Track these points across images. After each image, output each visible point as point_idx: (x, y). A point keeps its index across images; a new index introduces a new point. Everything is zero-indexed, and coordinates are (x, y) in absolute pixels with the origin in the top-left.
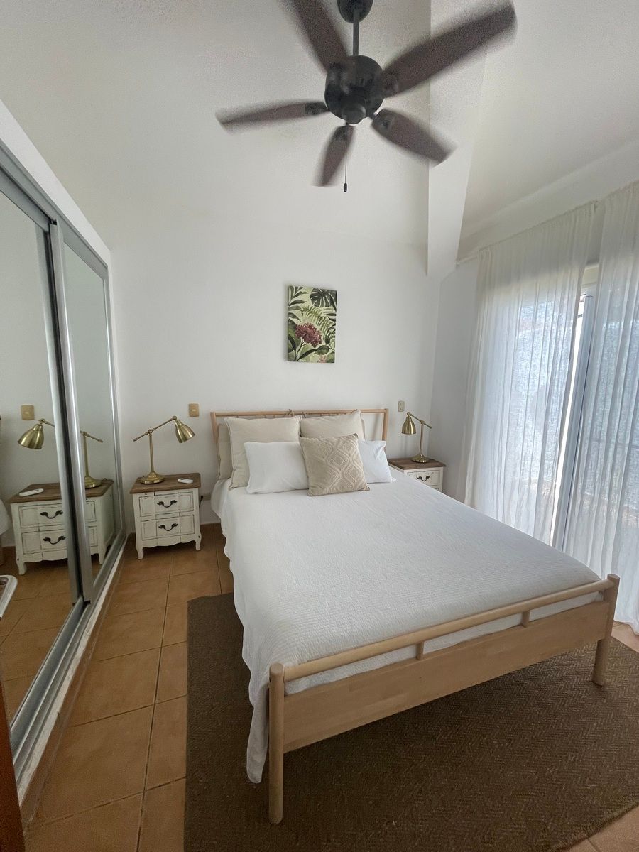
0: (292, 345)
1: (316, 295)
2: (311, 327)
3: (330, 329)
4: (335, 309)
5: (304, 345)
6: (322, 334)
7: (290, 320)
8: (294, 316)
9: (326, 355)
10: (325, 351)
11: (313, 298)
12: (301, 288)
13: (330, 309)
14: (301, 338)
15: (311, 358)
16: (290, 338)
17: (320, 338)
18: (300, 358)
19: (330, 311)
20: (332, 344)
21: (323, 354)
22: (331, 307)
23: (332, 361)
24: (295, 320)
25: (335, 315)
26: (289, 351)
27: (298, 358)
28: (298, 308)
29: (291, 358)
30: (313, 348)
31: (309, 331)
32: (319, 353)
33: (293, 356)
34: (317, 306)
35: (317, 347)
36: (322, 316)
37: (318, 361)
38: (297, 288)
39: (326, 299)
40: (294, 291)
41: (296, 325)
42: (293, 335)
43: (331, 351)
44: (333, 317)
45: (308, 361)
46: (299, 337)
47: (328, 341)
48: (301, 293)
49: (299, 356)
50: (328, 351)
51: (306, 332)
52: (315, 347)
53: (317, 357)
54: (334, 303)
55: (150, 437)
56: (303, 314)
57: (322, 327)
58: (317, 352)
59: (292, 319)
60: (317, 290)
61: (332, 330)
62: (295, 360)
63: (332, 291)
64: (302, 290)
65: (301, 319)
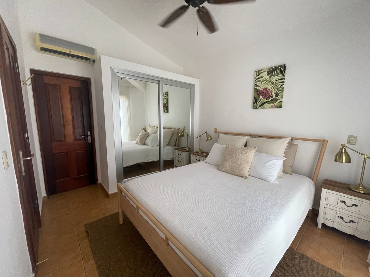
0: (256, 100)
1: (270, 71)
2: (266, 89)
3: (279, 88)
4: (284, 76)
5: (262, 100)
6: (274, 92)
7: (255, 88)
8: (257, 86)
9: (276, 104)
10: (275, 101)
11: (268, 73)
12: (262, 70)
13: (280, 76)
14: (260, 96)
15: (265, 106)
16: (255, 98)
17: (272, 95)
18: (259, 107)
19: (280, 78)
20: (280, 97)
21: (273, 103)
22: (281, 75)
23: (280, 107)
24: (257, 88)
25: (284, 79)
26: (254, 103)
27: (258, 107)
28: (259, 81)
29: (255, 107)
30: (267, 101)
31: (265, 92)
32: (271, 103)
33: (255, 106)
34: (270, 77)
35: (270, 100)
36: (274, 82)
37: (270, 108)
38: (259, 71)
39: (277, 71)
40: (258, 73)
41: (258, 90)
42: (256, 96)
43: (278, 101)
44: (282, 81)
45: (264, 108)
46: (259, 96)
47: (277, 95)
48: (261, 73)
49: (259, 105)
50: (277, 101)
51: (264, 93)
52: (268, 100)
53: (270, 105)
54: (283, 72)
55: (200, 137)
56: (262, 83)
57: (273, 88)
58: (269, 103)
59: (256, 87)
60: (272, 68)
61: (280, 89)
62: (256, 108)
63: (281, 65)
64: (262, 71)
65: (261, 86)
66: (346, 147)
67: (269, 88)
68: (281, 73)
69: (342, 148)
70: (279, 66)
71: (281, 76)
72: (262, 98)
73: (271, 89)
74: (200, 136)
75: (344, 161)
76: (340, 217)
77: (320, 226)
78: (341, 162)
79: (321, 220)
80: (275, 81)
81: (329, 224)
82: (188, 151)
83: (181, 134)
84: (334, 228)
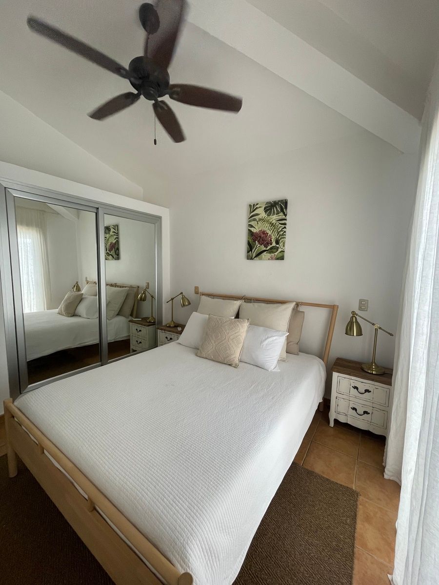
0: (250, 247)
1: (268, 206)
2: (264, 233)
3: (280, 232)
4: (286, 215)
5: (259, 247)
6: (273, 237)
8: (251, 226)
9: (276, 254)
10: (275, 250)
11: (266, 210)
14: (256, 242)
15: (263, 257)
16: (249, 244)
17: (271, 240)
18: (255, 257)
19: (280, 218)
20: (281, 244)
21: (273, 252)
22: (281, 214)
23: (282, 258)
24: (252, 229)
25: (286, 220)
26: (248, 252)
27: (253, 257)
28: (255, 220)
29: (250, 258)
30: (265, 249)
31: (262, 236)
32: (270, 253)
33: (250, 256)
34: (268, 215)
35: (269, 248)
37: (269, 259)
38: (254, 205)
39: (276, 208)
40: (253, 208)
41: (253, 233)
42: (250, 241)
43: (280, 250)
44: (283, 222)
45: (261, 259)
46: (254, 241)
47: (277, 242)
48: (257, 208)
49: (254, 255)
50: (277, 250)
51: (260, 237)
52: (267, 248)
53: (269, 255)
54: (285, 210)
55: (172, 302)
56: (258, 223)
57: (273, 231)
58: (268, 252)
59: (250, 229)
60: (270, 203)
61: (282, 233)
62: (252, 259)
63: (282, 200)
64: (258, 206)
65: (257, 228)
66: (357, 315)
67: (268, 231)
68: (282, 210)
69: (353, 317)
70: (279, 201)
71: (281, 216)
72: (259, 245)
73: (270, 233)
74: (172, 299)
75: (355, 335)
76: (354, 409)
77: (332, 424)
78: (352, 335)
79: (333, 416)
80: (274, 222)
81: (342, 419)
82: (154, 324)
83: (141, 297)
84: (347, 423)
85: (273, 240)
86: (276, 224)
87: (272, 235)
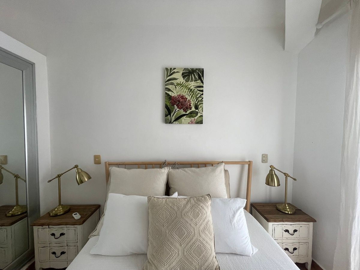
0: (168, 111)
1: (186, 73)
2: (183, 97)
3: (198, 98)
4: (203, 82)
5: (177, 111)
6: (192, 102)
7: (166, 93)
8: (169, 90)
9: (196, 118)
10: (195, 115)
11: (184, 75)
12: (174, 69)
14: (175, 106)
15: (183, 120)
16: (167, 107)
17: (190, 105)
18: (174, 121)
19: (198, 84)
20: (200, 109)
21: (193, 117)
22: (199, 81)
23: (201, 122)
24: (170, 93)
25: (203, 87)
26: (166, 116)
27: (172, 121)
28: (172, 84)
29: (168, 121)
30: (184, 113)
31: (181, 100)
32: (190, 117)
33: (168, 119)
34: (187, 81)
35: (188, 112)
37: (189, 123)
38: (171, 69)
39: (194, 76)
40: (169, 72)
41: (171, 96)
42: (168, 104)
43: (199, 115)
44: (201, 89)
45: (181, 123)
46: (173, 105)
47: (197, 107)
48: (174, 72)
49: (173, 119)
50: (197, 115)
51: (179, 101)
52: (186, 112)
53: (188, 119)
54: (202, 78)
55: (59, 179)
56: (176, 88)
57: (192, 96)
58: (188, 116)
59: (168, 92)
60: (187, 69)
61: (200, 99)
62: (170, 123)
63: (199, 69)
64: (175, 71)
65: (175, 92)
66: (275, 168)
67: (187, 97)
68: (200, 78)
69: (272, 170)
70: (197, 69)
72: (178, 109)
73: (189, 98)
74: (59, 176)
76: (286, 249)
80: (192, 88)
85: (192, 105)
86: (194, 90)
87: (191, 100)
